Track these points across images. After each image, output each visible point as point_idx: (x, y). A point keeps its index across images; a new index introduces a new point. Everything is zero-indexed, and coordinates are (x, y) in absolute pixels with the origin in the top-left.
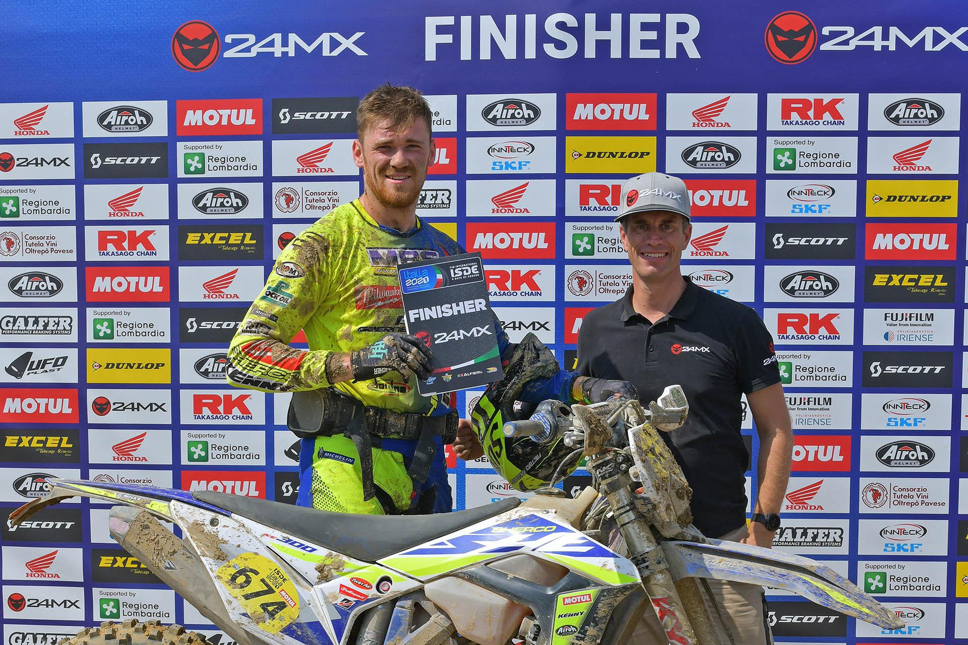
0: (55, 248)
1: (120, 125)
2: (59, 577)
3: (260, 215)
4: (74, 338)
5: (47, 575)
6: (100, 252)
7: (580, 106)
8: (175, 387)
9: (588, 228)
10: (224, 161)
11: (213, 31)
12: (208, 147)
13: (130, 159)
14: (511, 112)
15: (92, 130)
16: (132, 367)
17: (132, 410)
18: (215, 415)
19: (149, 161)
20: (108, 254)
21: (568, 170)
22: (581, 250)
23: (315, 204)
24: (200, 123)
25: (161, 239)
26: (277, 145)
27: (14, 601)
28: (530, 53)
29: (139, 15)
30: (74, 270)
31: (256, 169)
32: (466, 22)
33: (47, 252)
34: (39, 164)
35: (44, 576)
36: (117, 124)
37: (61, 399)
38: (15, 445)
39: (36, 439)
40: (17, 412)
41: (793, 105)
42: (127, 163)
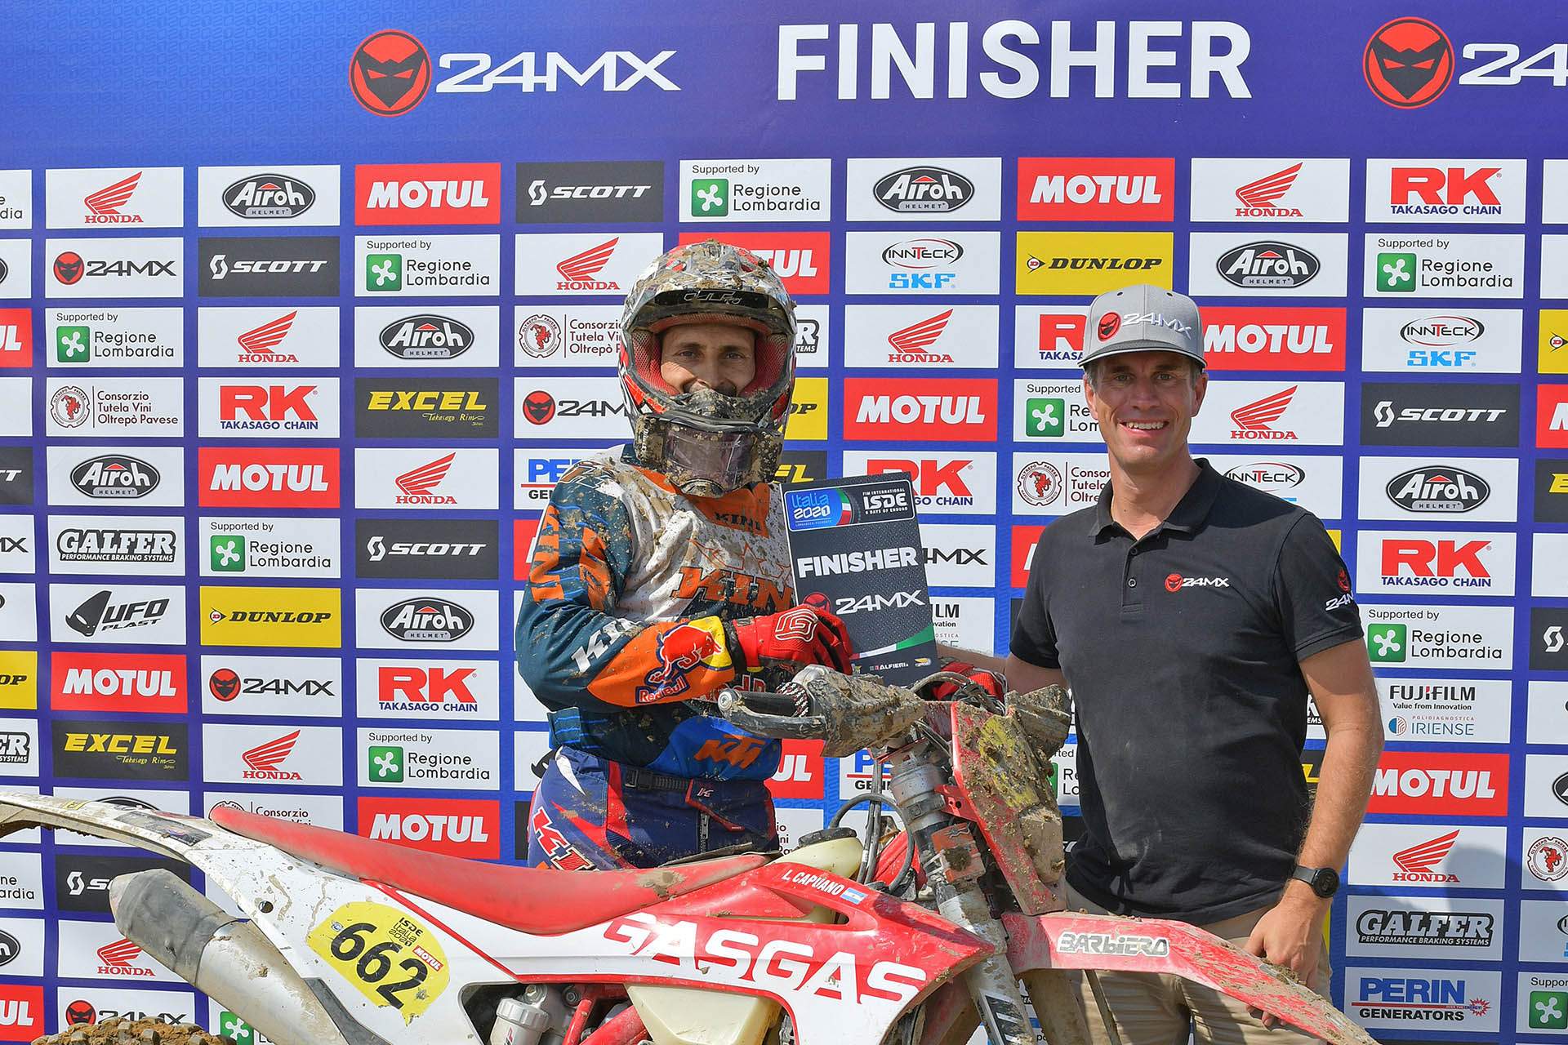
0: (148, 415)
1: (260, 205)
2: (152, 974)
3: (495, 363)
4: (178, 568)
5: (133, 971)
6: (223, 423)
7: (1042, 180)
8: (349, 653)
9: (1054, 389)
10: (435, 269)
11: (419, 47)
12: (407, 245)
13: (276, 264)
14: (923, 188)
15: (214, 215)
16: (275, 620)
17: (278, 693)
18: (415, 703)
19: (307, 268)
21: (1020, 290)
22: (1041, 427)
23: (586, 343)
24: (394, 205)
25: (326, 400)
26: (524, 243)
28: (958, 88)
29: (296, 20)
30: (180, 451)
31: (488, 283)
32: (849, 34)
33: (134, 420)
34: (125, 271)
35: (126, 971)
36: (255, 204)
37: (159, 672)
38: (82, 749)
39: (117, 738)
40: (85, 693)
41: (1411, 180)
42: (270, 270)
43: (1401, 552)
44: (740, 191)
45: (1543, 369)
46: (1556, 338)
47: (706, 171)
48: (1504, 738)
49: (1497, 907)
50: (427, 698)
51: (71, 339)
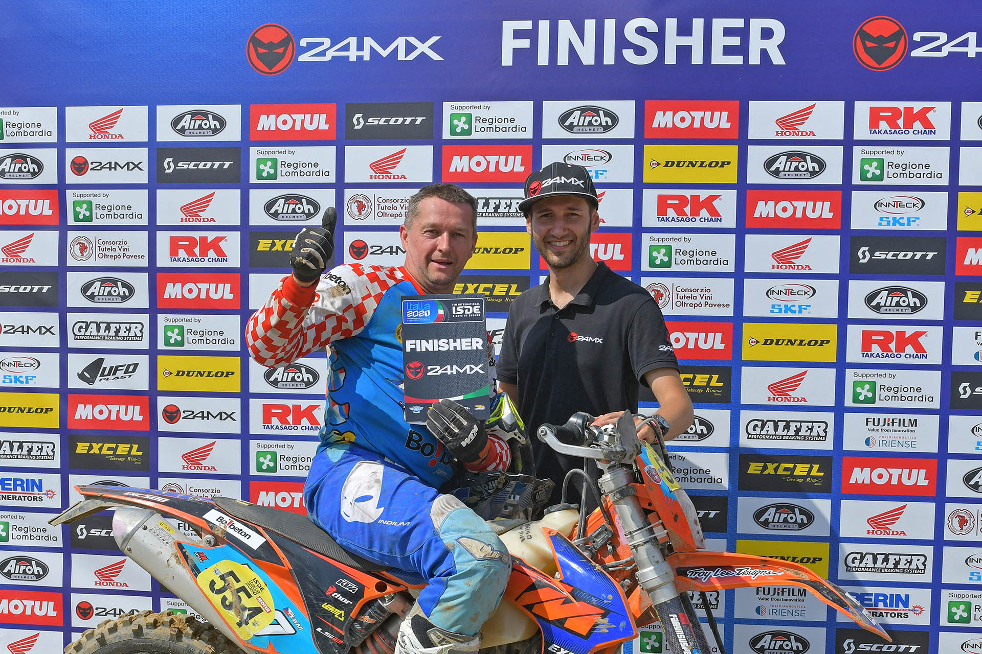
0: (127, 253)
1: (194, 129)
2: (127, 586)
4: (145, 344)
5: (115, 584)
6: (171, 258)
7: (659, 114)
8: (245, 395)
9: (666, 240)
10: (297, 166)
11: (288, 34)
12: (280, 153)
13: (203, 163)
14: (588, 119)
15: (166, 134)
16: (202, 375)
17: (203, 419)
18: (284, 426)
19: (221, 166)
20: (179, 259)
21: (646, 180)
22: (658, 262)
23: (387, 211)
24: (273, 128)
25: (232, 245)
26: (351, 151)
27: (82, 609)
28: (609, 59)
29: (215, 18)
30: (145, 275)
31: (328, 175)
32: (544, 26)
33: (119, 257)
34: (113, 168)
35: (112, 584)
36: (190, 128)
37: (133, 406)
38: (86, 452)
39: (107, 446)
40: (88, 418)
41: (881, 114)
42: (199, 167)
43: (873, 338)
44: (479, 120)
45: (960, 228)
46: (968, 210)
47: (459, 108)
48: (935, 450)
49: (929, 551)
50: (291, 422)
51: (81, 208)
